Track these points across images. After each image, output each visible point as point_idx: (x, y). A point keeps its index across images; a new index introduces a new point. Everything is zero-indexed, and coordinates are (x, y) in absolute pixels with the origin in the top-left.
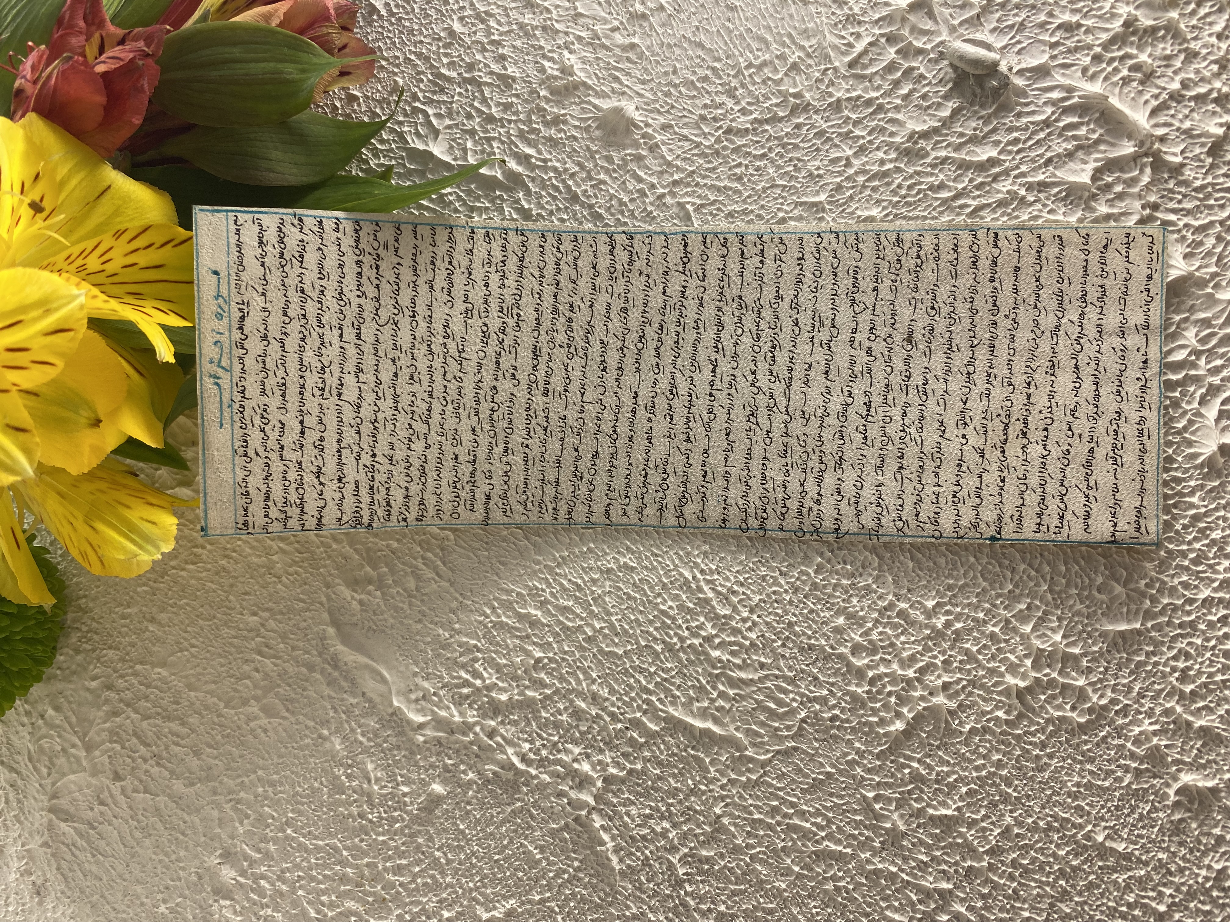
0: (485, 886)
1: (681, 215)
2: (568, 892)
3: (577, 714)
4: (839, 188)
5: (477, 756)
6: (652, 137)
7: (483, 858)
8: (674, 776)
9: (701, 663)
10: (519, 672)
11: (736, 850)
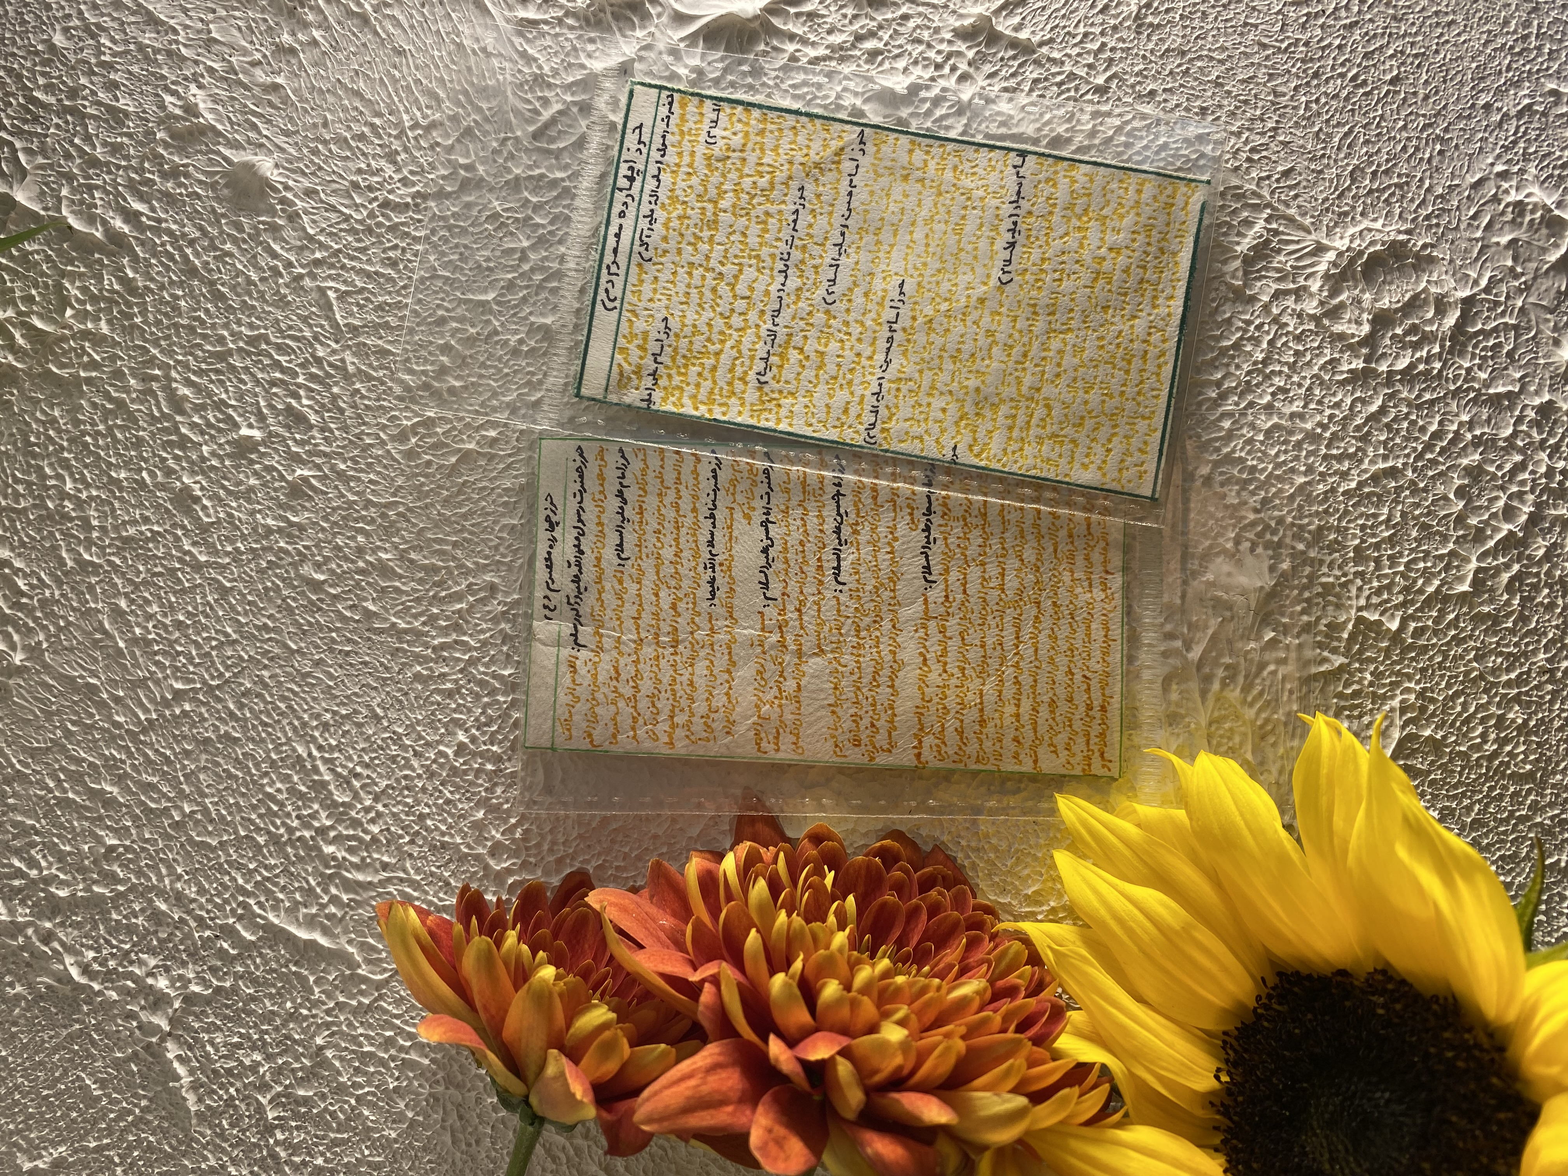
0: (29, 1129)
1: (322, 302)
2: (131, 1138)
3: (157, 917)
4: (511, 286)
5: (28, 965)
6: (292, 204)
7: (29, 1093)
8: (271, 997)
9: (312, 860)
10: (86, 862)
11: (341, 1089)
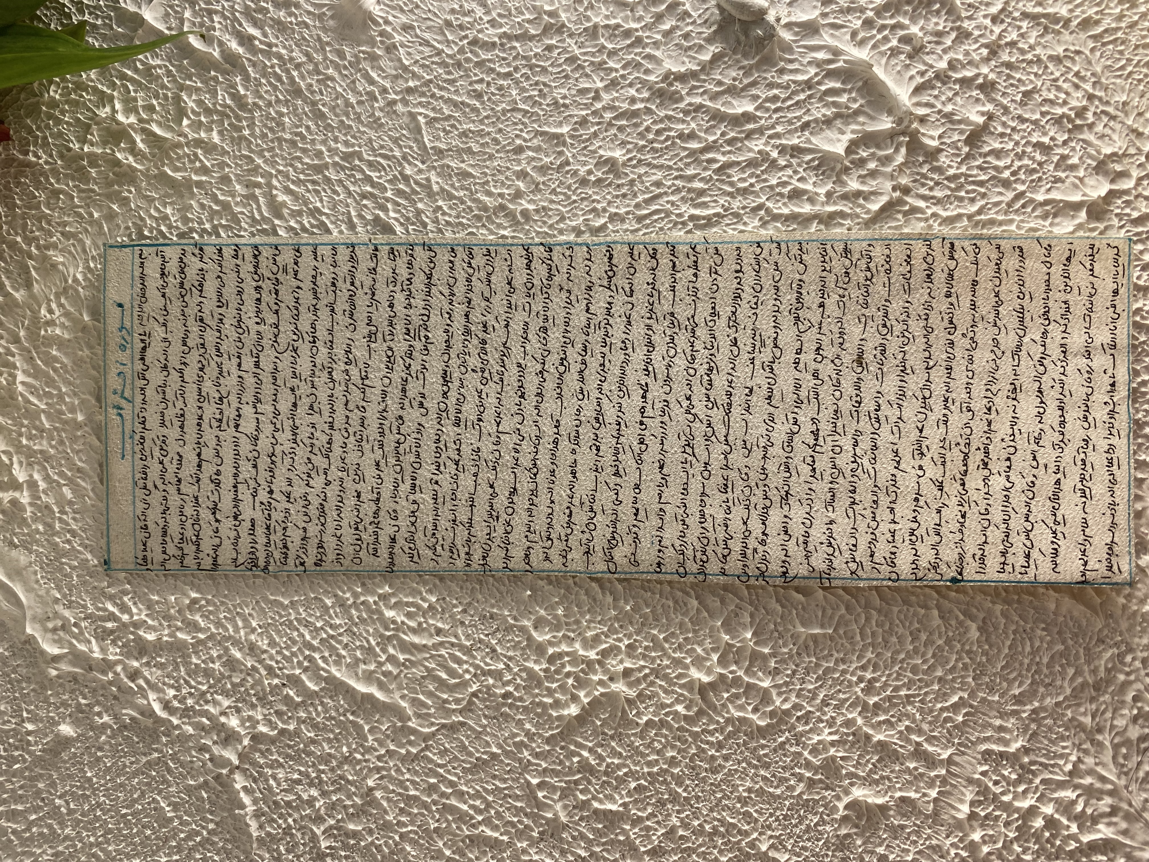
0: (108, 842)
1: (412, 126)
2: (198, 856)
3: (232, 664)
4: (583, 122)
5: (115, 698)
6: (390, 36)
7: (109, 810)
8: (329, 741)
9: (373, 622)
10: (172, 611)
11: (387, 826)
